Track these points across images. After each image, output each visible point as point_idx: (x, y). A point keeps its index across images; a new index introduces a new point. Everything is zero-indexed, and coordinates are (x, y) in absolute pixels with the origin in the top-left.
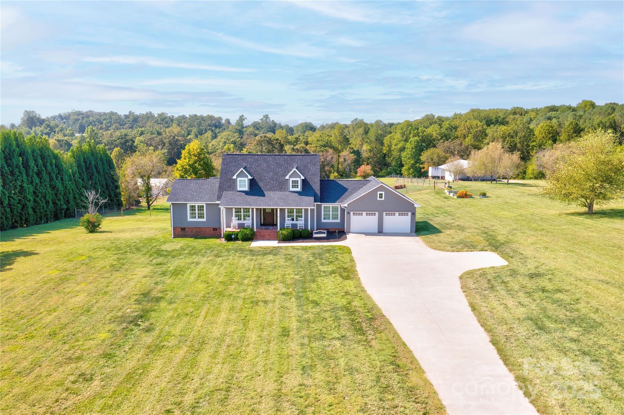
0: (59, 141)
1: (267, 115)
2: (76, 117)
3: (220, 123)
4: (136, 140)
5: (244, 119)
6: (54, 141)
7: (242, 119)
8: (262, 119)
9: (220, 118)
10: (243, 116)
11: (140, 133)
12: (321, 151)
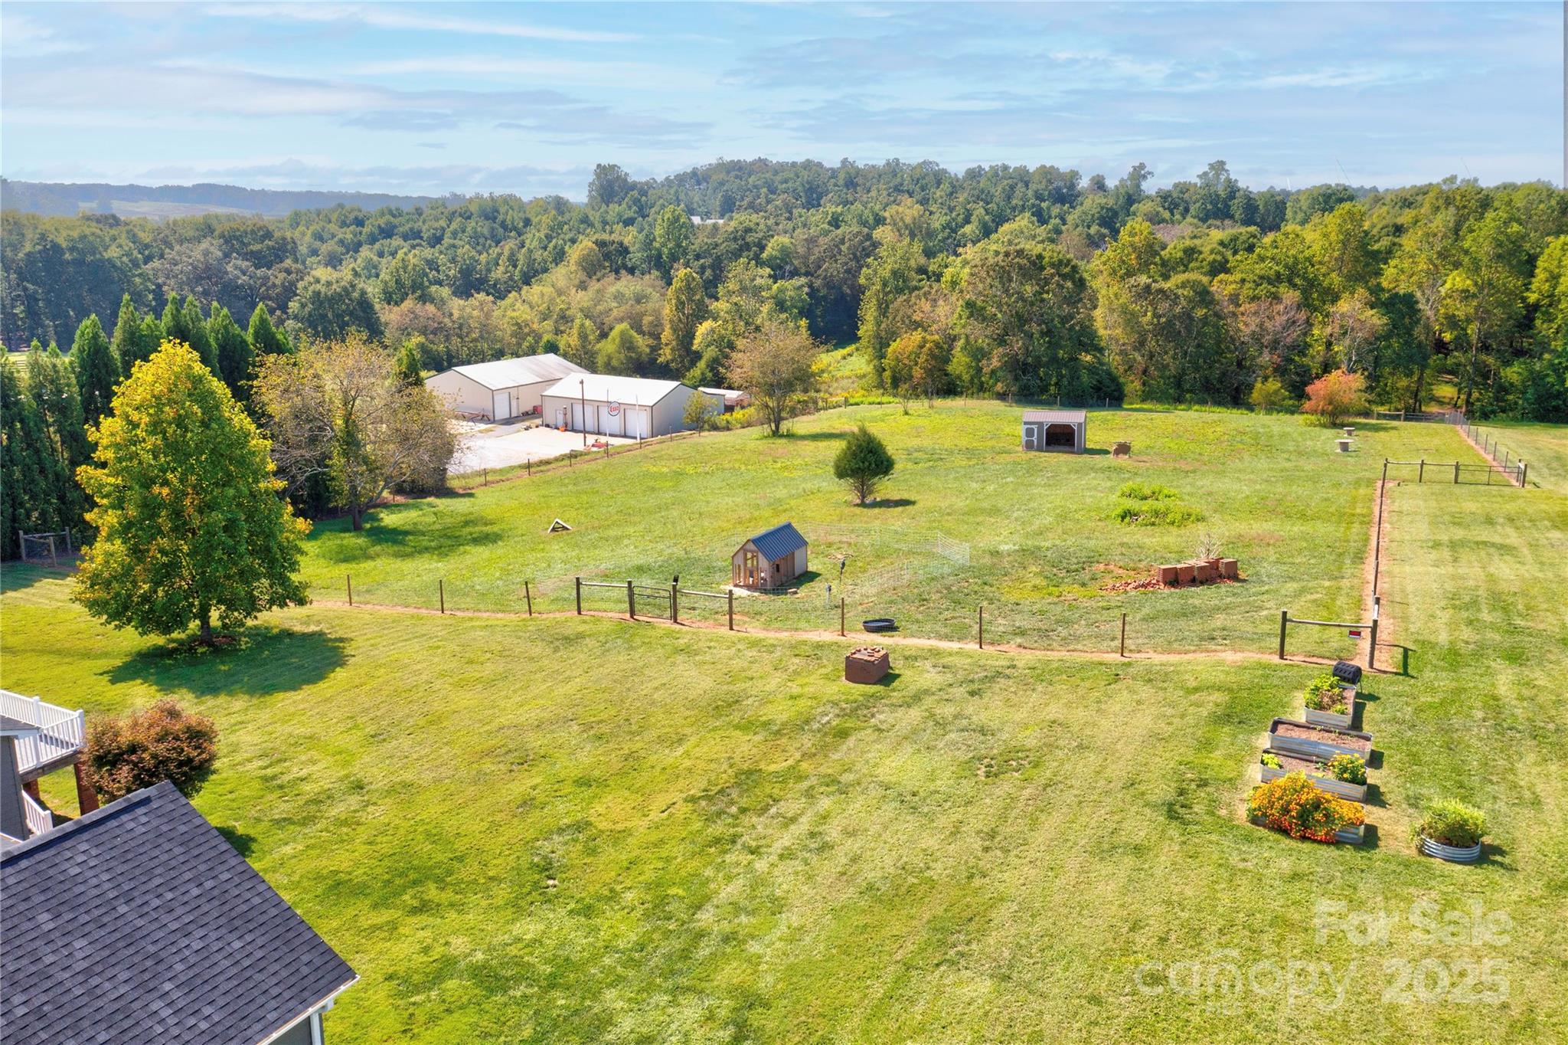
0: (601, 244)
1: (1222, 163)
2: (722, 176)
3: (1072, 186)
4: (770, 245)
5: (1144, 177)
6: (590, 244)
7: (1139, 173)
8: (1205, 174)
9: (1075, 175)
10: (1142, 166)
11: (829, 218)
12: (1254, 298)
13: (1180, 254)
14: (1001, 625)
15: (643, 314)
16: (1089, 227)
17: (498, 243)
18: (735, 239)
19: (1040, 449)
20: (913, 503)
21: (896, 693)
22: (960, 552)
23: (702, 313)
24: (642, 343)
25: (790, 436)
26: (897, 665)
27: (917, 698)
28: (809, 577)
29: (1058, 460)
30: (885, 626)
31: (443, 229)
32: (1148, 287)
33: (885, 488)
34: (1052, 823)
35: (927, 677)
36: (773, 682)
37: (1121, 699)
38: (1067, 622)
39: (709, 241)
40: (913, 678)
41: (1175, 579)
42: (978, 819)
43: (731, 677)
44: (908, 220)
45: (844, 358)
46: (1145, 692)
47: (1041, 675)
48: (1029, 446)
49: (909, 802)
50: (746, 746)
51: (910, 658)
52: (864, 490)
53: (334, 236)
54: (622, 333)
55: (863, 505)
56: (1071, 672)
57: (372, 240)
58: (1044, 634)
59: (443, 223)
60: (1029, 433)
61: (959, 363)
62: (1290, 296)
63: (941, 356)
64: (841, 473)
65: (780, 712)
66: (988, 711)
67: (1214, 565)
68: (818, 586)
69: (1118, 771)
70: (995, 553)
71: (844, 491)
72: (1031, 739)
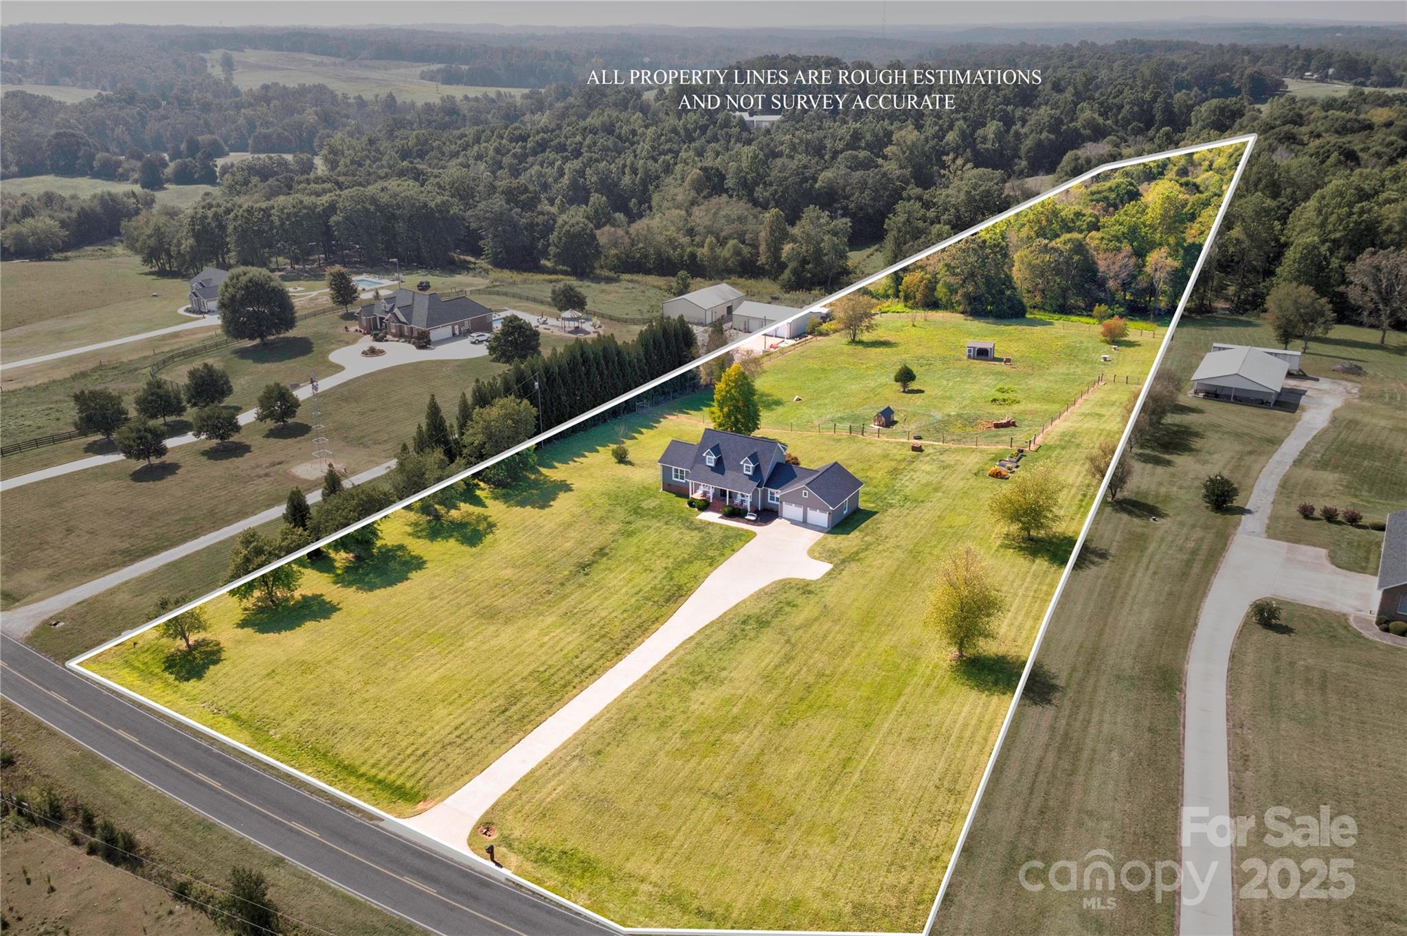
0: (705, 170)
6: (698, 171)
12: (1106, 250)
13: (1072, 216)
14: (949, 438)
15: (745, 232)
16: (1041, 132)
17: (620, 153)
18: (798, 174)
19: (974, 358)
20: (922, 392)
21: (923, 453)
22: (939, 416)
23: (785, 237)
24: (746, 250)
25: (861, 343)
26: (923, 448)
27: (928, 455)
28: (896, 422)
29: (981, 365)
30: (919, 438)
31: (581, 143)
32: (1046, 245)
33: (913, 386)
34: (954, 476)
35: (930, 450)
36: (895, 451)
37: (974, 455)
38: (965, 437)
39: (781, 175)
40: (927, 451)
41: (997, 426)
42: (940, 476)
43: (885, 450)
44: (909, 143)
45: (868, 257)
46: (979, 454)
47: (957, 450)
48: (969, 357)
49: (928, 473)
50: (893, 464)
51: (926, 446)
52: (905, 386)
53: (509, 151)
54: (735, 246)
55: (904, 392)
56: (963, 449)
57: (535, 153)
58: (959, 441)
59: (579, 138)
60: (970, 351)
61: (941, 291)
62: (1127, 248)
63: (931, 286)
64: (897, 380)
65: (899, 457)
66: (944, 457)
67: (1009, 422)
68: (898, 425)
69: (968, 468)
70: (949, 416)
71: (898, 386)
72: (952, 463)
